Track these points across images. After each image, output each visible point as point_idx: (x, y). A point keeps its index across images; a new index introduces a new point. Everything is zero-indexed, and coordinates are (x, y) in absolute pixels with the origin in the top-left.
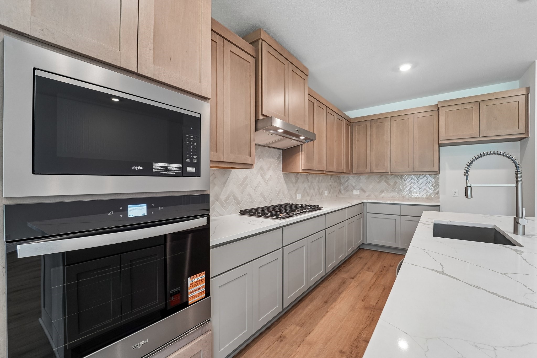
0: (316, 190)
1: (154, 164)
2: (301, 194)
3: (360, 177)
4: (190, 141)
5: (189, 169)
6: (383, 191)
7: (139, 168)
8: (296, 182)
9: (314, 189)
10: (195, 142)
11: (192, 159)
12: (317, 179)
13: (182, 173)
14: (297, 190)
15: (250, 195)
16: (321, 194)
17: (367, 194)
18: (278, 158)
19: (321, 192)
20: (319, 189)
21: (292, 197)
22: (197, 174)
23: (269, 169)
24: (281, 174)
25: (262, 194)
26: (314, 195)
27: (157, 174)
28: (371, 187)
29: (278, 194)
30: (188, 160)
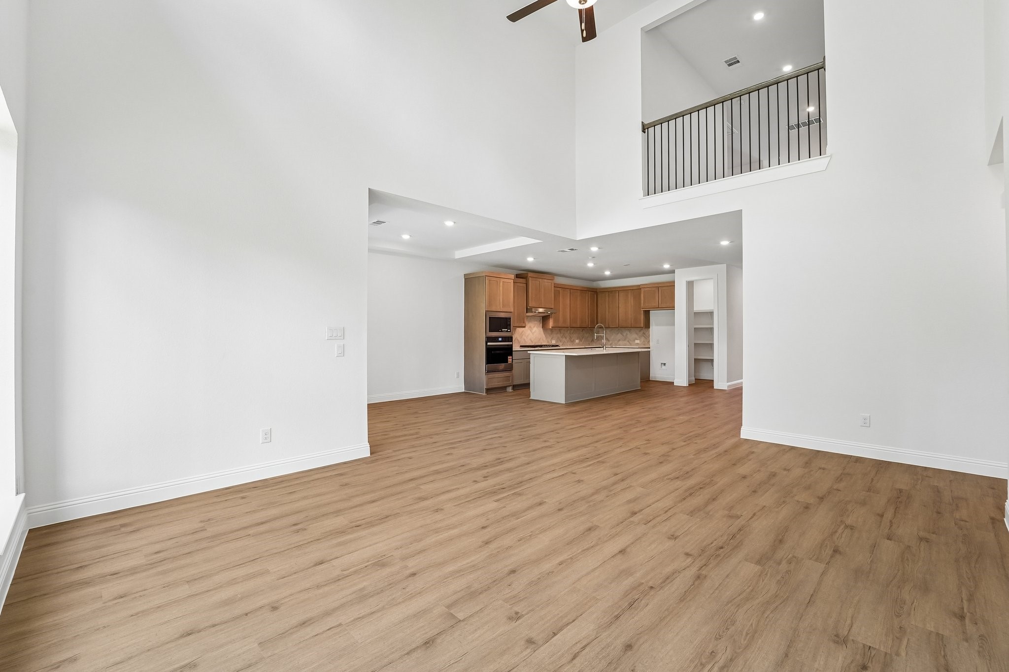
0: (568, 339)
1: (502, 329)
2: (555, 341)
6: (619, 340)
8: (551, 334)
9: (566, 338)
10: (509, 323)
11: (509, 328)
12: (569, 332)
13: (507, 331)
14: (552, 339)
15: (524, 340)
16: (573, 342)
17: (611, 342)
18: (540, 321)
19: (572, 340)
20: (571, 338)
21: (548, 342)
22: (510, 331)
23: (534, 327)
24: (542, 329)
25: (530, 339)
26: (566, 342)
27: (503, 332)
28: (612, 337)
29: (539, 340)
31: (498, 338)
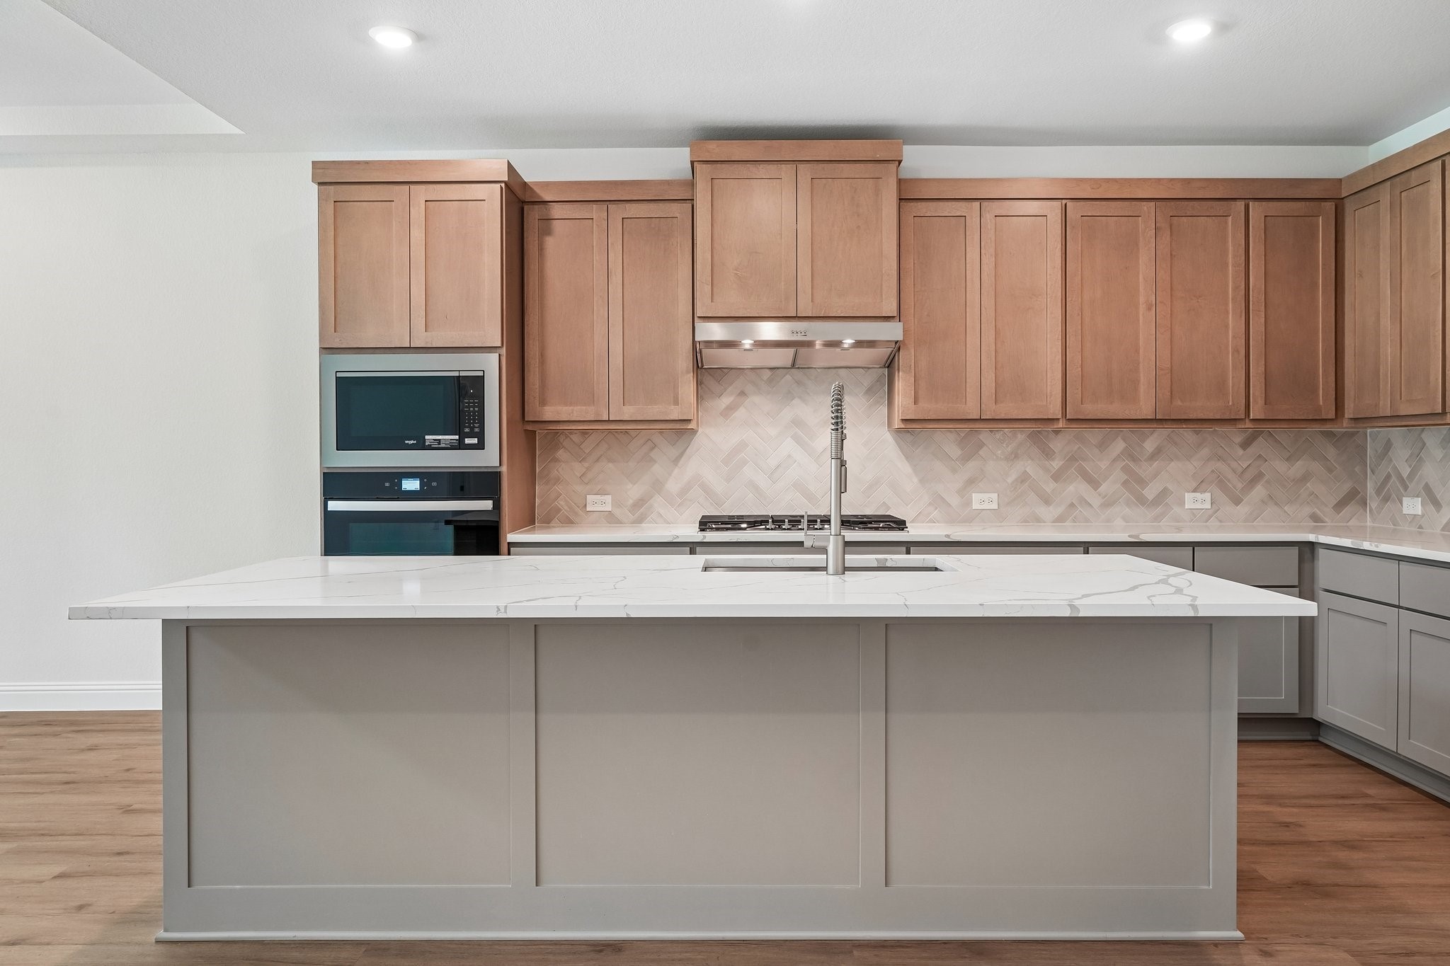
0: (1112, 486)
1: (427, 437)
2: (995, 496)
3: (1423, 436)
4: (469, 407)
5: (468, 441)
7: (412, 442)
8: (965, 459)
10: (476, 407)
11: (472, 429)
13: (460, 446)
18: (871, 392)
19: (1150, 494)
20: (1137, 482)
21: (940, 501)
22: (480, 446)
24: (884, 435)
26: (1096, 501)
27: (430, 448)
29: (871, 488)
30: (467, 430)
31: (400, 475)
